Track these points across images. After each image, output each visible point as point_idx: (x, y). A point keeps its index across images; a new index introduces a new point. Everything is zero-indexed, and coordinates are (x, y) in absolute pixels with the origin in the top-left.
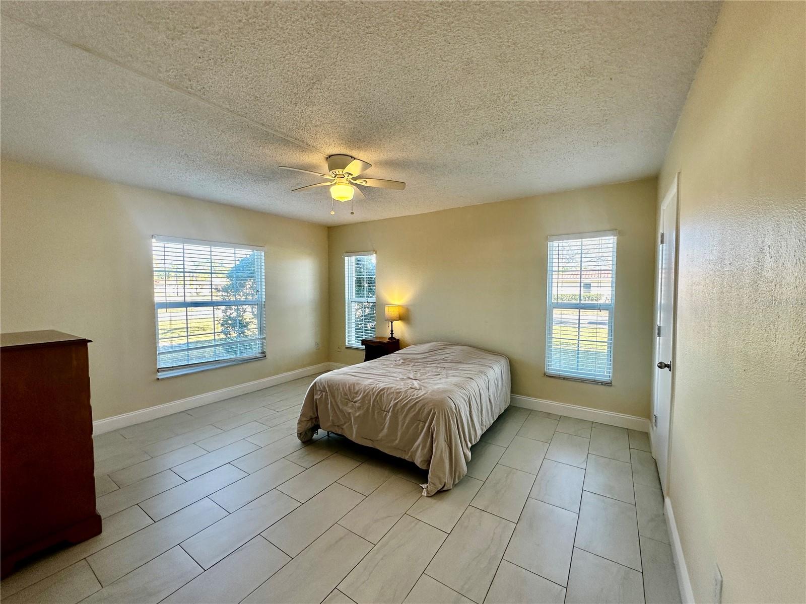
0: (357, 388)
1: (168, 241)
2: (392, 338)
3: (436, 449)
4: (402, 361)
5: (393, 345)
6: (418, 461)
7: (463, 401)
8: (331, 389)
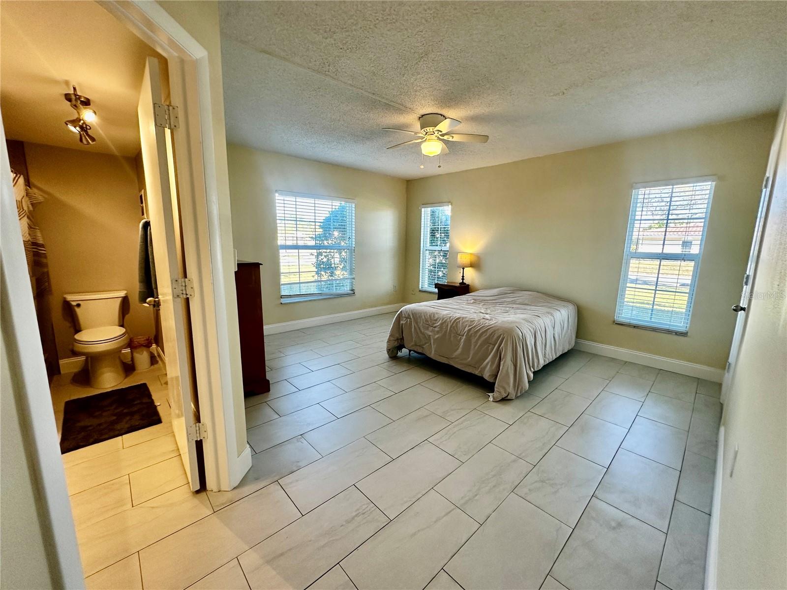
0: (436, 316)
1: (287, 195)
2: (462, 283)
3: (503, 366)
4: (473, 301)
5: (463, 289)
6: (487, 376)
7: (529, 331)
8: (415, 316)
